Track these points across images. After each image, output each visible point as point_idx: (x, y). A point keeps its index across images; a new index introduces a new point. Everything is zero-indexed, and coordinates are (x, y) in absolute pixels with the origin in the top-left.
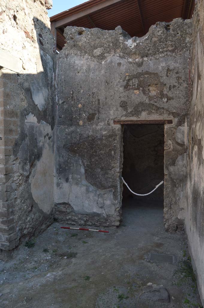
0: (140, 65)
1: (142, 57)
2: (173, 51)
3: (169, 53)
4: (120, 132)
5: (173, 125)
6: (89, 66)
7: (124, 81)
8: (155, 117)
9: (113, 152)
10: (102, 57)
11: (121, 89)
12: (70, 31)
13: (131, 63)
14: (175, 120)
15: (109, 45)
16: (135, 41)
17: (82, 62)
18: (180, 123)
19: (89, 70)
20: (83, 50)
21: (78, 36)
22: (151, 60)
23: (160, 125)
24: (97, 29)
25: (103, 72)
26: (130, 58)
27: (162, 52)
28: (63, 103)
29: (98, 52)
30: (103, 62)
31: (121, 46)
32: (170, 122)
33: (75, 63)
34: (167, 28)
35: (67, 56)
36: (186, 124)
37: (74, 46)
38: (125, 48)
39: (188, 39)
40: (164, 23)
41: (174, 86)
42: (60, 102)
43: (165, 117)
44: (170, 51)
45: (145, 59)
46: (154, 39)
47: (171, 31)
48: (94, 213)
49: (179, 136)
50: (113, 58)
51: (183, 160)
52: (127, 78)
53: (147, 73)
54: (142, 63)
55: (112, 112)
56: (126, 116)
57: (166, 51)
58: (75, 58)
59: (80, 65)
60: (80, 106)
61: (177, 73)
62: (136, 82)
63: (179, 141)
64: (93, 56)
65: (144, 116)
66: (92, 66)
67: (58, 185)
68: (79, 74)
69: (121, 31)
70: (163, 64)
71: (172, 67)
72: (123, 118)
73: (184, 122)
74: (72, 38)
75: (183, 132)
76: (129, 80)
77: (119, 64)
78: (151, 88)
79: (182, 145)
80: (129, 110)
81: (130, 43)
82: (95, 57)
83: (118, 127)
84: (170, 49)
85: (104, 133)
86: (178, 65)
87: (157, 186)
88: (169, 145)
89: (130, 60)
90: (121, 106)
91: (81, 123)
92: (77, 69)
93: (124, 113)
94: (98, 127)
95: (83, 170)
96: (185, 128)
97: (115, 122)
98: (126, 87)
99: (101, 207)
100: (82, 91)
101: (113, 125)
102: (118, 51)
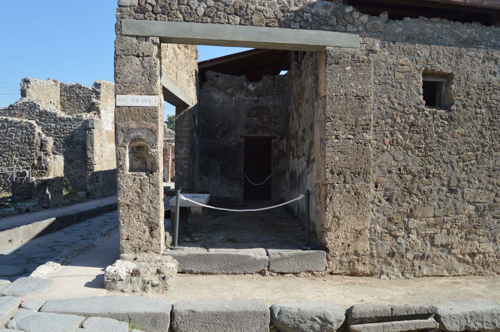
0: (257, 101)
1: (259, 97)
2: (277, 95)
3: (275, 96)
4: (244, 144)
5: (277, 140)
6: (224, 100)
7: (247, 111)
8: (266, 134)
9: (239, 157)
10: (232, 95)
11: (245, 116)
12: (210, 74)
13: (252, 100)
14: (279, 137)
15: (237, 87)
16: (254, 86)
17: (219, 97)
18: (282, 139)
19: (224, 102)
20: (219, 89)
21: (216, 79)
22: (264, 99)
23: (270, 139)
24: (229, 75)
25: (233, 104)
26: (251, 96)
27: (271, 95)
28: (205, 123)
29: (229, 91)
30: (233, 98)
31: (246, 89)
32: (276, 138)
33: (214, 96)
34: (274, 80)
35: (208, 92)
36: (285, 139)
37: (213, 85)
38: (248, 91)
39: (286, 88)
40: (272, 77)
41: (278, 116)
42: (203, 122)
43: (273, 135)
44: (276, 94)
45: (261, 98)
46: (266, 86)
47: (276, 82)
48: (227, 197)
49: (281, 146)
50: (240, 96)
51: (283, 161)
52: (249, 109)
53: (261, 107)
54: (259, 101)
55: (239, 131)
56: (248, 133)
57: (273, 94)
58: (214, 93)
59: (217, 98)
60: (217, 125)
61: (280, 108)
62: (254, 112)
63: (281, 149)
64: (226, 93)
65: (259, 134)
66: (226, 100)
67: (200, 179)
68: (217, 104)
69: (245, 79)
70: (272, 103)
71: (277, 105)
72: (246, 135)
73: (284, 138)
74: (212, 80)
75: (284, 144)
76: (250, 111)
77: (244, 100)
78: (264, 117)
79: (283, 152)
80: (250, 130)
81: (251, 87)
82: (228, 94)
83: (243, 140)
84: (276, 93)
85: (234, 144)
86: (280, 103)
87: (267, 178)
88: (275, 152)
89: (251, 98)
90: (245, 127)
91: (218, 137)
92: (216, 101)
93: (247, 131)
94: (230, 140)
95: (218, 168)
96: (285, 141)
97: (241, 137)
98: (249, 115)
99: (231, 194)
100: (219, 116)
101: (240, 139)
102: (244, 91)
